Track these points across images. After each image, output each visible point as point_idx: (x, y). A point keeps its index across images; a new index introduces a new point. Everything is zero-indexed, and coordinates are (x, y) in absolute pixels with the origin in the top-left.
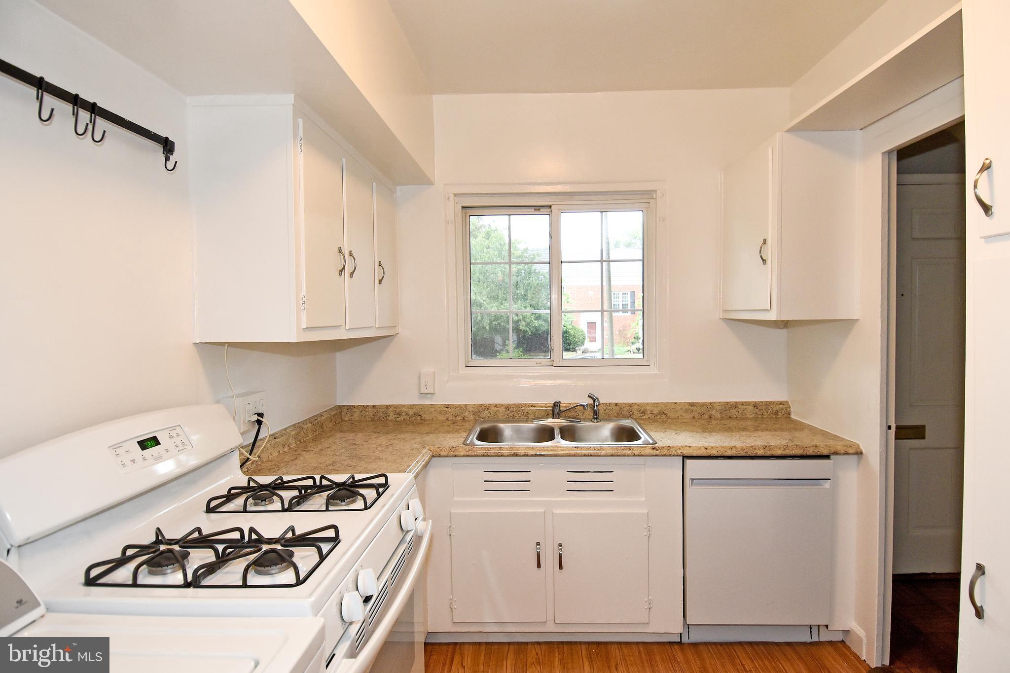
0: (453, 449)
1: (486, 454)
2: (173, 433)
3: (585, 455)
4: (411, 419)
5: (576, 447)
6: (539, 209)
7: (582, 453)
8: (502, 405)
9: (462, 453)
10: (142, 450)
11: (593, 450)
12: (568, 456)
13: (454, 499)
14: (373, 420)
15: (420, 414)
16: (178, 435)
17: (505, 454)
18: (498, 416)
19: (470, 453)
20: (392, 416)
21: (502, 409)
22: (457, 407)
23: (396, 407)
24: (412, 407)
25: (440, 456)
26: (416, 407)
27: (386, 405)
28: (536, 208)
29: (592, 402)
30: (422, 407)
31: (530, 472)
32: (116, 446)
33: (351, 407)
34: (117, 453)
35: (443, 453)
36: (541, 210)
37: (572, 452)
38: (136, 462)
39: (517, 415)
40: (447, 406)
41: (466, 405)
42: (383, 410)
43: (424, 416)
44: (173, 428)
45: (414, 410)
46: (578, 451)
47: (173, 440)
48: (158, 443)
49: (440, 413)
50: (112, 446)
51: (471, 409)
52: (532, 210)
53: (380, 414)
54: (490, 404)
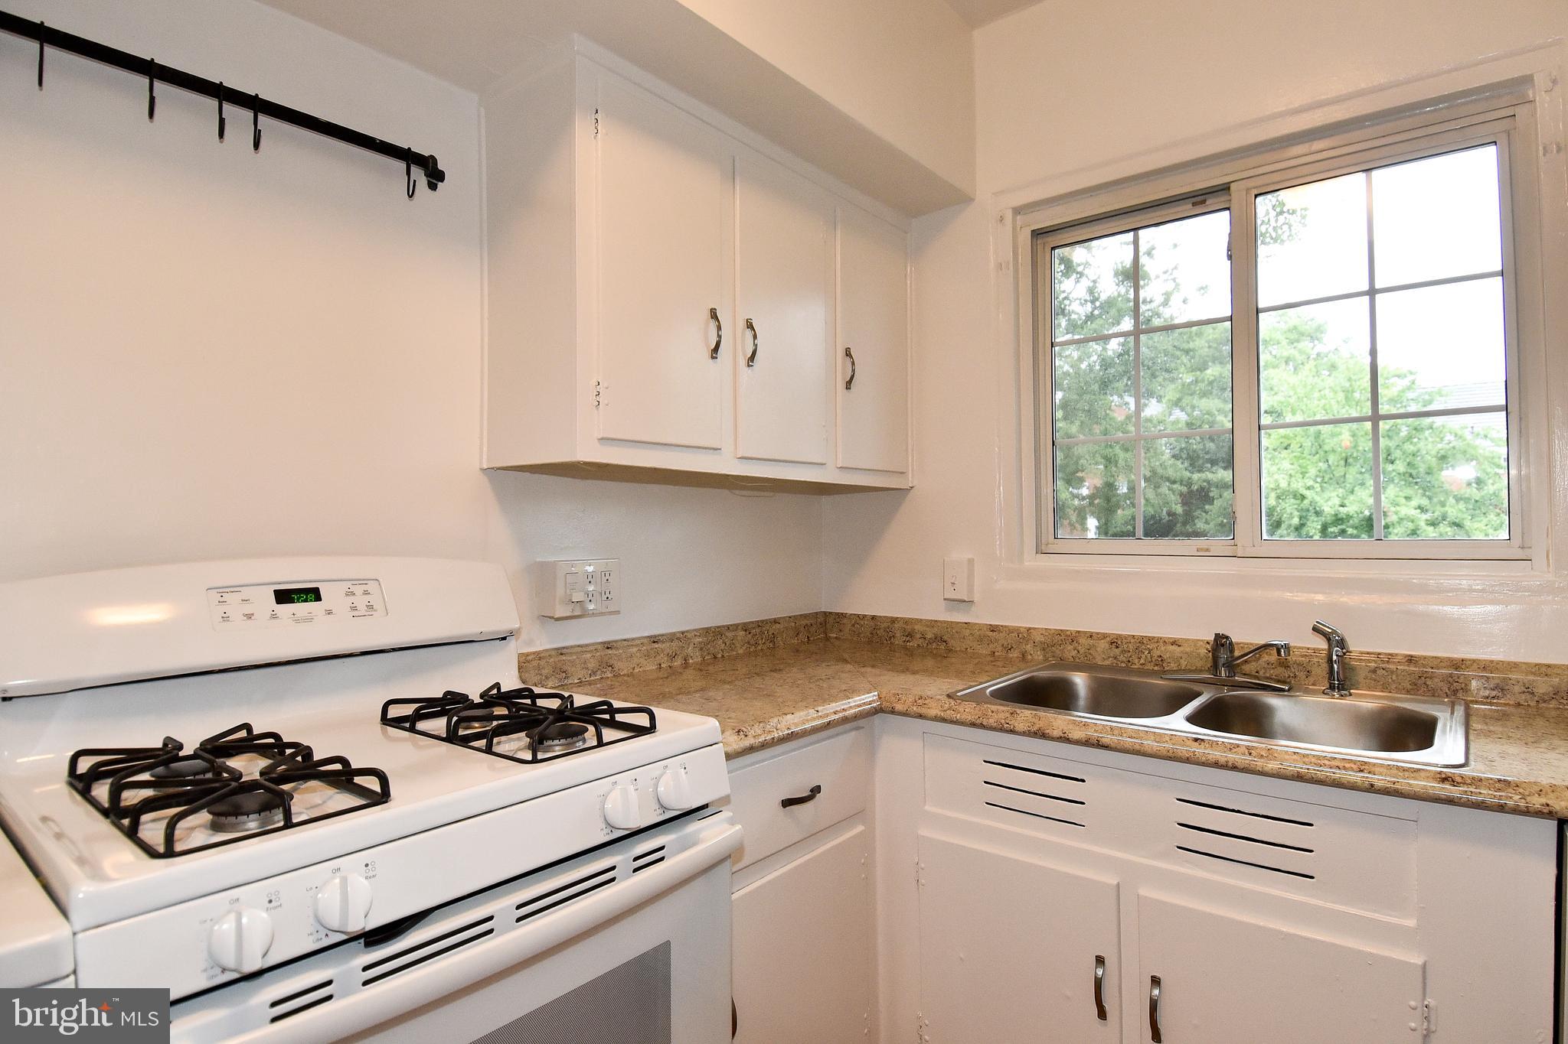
0: (920, 702)
1: (978, 722)
2: (358, 590)
3: (1216, 765)
4: (930, 646)
5: (1196, 740)
6: (1204, 202)
7: (1210, 757)
8: (1104, 636)
9: (933, 712)
10: (277, 603)
11: (1244, 754)
12: (1169, 758)
13: (927, 808)
14: (870, 642)
15: (945, 638)
16: (366, 593)
17: (1017, 729)
18: (1094, 658)
19: (949, 714)
20: (899, 640)
21: (1103, 645)
22: (1011, 630)
23: (907, 621)
24: (933, 623)
25: (893, 712)
26: (939, 624)
27: (892, 617)
28: (1194, 200)
29: (1326, 647)
30: (951, 625)
31: (1083, 781)
32: (224, 590)
33: (842, 615)
34: (222, 599)
35: (899, 707)
36: (1207, 203)
37: (1183, 750)
38: (253, 617)
39: (1136, 661)
40: (993, 629)
41: (1030, 629)
42: (886, 625)
43: (952, 643)
44: (363, 581)
45: (935, 630)
46: (1199, 750)
47: (352, 599)
48: (318, 598)
49: (980, 640)
50: (217, 588)
51: (1039, 638)
52: (1186, 208)
53: (881, 632)
54: (1079, 632)
